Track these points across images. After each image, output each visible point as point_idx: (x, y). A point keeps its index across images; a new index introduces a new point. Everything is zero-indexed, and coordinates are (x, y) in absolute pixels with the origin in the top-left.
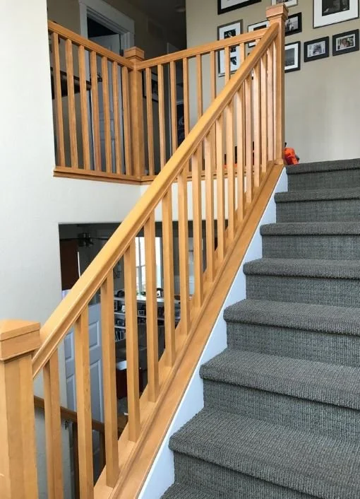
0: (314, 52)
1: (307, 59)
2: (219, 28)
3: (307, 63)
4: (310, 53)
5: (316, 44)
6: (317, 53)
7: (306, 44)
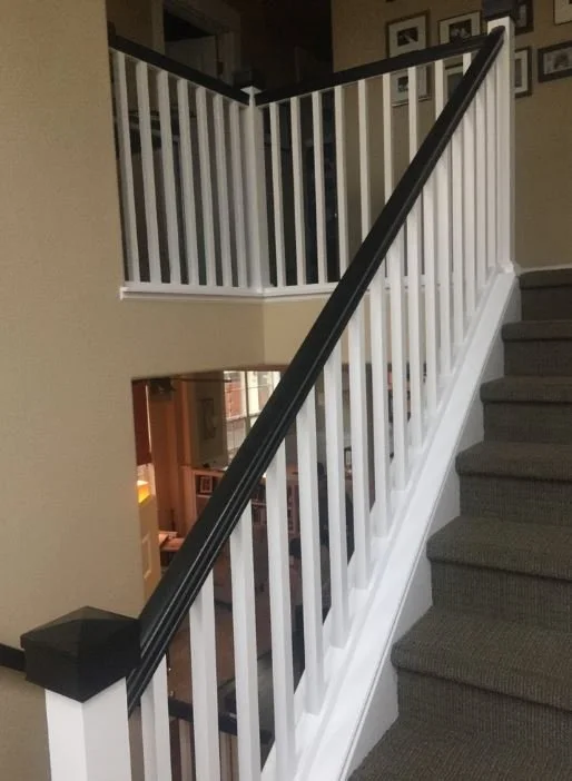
0: (556, 66)
1: (543, 78)
2: (388, 24)
3: (546, 84)
4: (549, 67)
5: (557, 52)
6: (561, 68)
7: (541, 52)
